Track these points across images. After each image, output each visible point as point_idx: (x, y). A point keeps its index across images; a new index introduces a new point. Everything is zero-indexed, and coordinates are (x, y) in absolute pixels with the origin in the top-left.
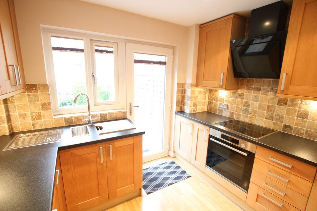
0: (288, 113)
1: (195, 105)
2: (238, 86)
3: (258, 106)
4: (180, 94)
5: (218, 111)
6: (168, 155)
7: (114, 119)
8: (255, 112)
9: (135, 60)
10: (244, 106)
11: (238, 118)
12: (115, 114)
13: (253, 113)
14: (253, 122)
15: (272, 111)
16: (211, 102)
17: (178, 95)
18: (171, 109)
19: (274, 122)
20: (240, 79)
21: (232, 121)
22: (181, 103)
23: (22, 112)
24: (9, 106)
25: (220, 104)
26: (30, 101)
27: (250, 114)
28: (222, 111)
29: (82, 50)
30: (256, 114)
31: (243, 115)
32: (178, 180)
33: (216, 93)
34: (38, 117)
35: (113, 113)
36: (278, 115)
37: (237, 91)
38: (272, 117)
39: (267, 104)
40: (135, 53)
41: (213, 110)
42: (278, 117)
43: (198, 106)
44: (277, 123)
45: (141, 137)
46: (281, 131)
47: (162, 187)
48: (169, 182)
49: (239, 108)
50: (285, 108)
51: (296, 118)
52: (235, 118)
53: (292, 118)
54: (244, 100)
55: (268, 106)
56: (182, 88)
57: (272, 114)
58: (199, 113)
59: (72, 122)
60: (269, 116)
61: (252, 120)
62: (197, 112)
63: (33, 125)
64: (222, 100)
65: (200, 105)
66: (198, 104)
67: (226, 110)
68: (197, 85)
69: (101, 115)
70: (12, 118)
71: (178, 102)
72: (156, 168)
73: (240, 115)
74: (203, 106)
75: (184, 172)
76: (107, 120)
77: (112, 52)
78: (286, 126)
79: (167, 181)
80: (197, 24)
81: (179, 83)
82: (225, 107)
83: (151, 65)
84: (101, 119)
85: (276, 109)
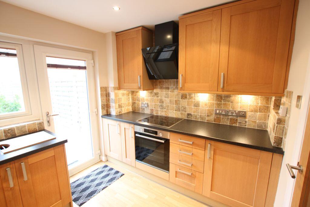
0: (188, 105)
1: (120, 106)
2: (153, 87)
3: (169, 102)
4: (105, 98)
5: (141, 110)
6: (100, 160)
7: (26, 133)
8: (168, 106)
9: (48, 64)
10: (160, 102)
11: (157, 113)
12: (27, 128)
13: (166, 108)
14: (168, 115)
15: (179, 104)
16: (134, 103)
17: (102, 99)
18: (97, 113)
19: (181, 113)
20: (154, 80)
21: (152, 117)
22: (106, 106)
25: (142, 103)
27: (165, 108)
28: (144, 109)
30: (169, 108)
31: (160, 111)
32: (112, 181)
33: (138, 94)
35: (24, 126)
36: (183, 107)
37: (153, 91)
38: (179, 109)
39: (175, 99)
40: (47, 56)
41: (137, 109)
42: (183, 108)
43: (123, 107)
44: (183, 113)
45: (64, 146)
46: (186, 119)
47: (96, 194)
48: (103, 186)
49: (157, 105)
50: (186, 100)
51: (193, 107)
52: (155, 114)
53: (191, 108)
54: (159, 98)
55: (176, 101)
56: (106, 92)
57: (179, 106)
58: (125, 114)
60: (177, 109)
61: (166, 113)
62: (123, 113)
64: (143, 100)
65: (124, 106)
66: (123, 105)
67: (148, 108)
68: (119, 88)
69: (5, 131)
71: (103, 106)
72: (88, 177)
73: (158, 110)
74: (128, 107)
75: (117, 172)
76: (15, 135)
77: (15, 55)
78: (188, 114)
79: (100, 186)
80: (113, 32)
81: (102, 87)
82: (146, 106)
83: (69, 70)
84: (6, 136)
85: (181, 102)
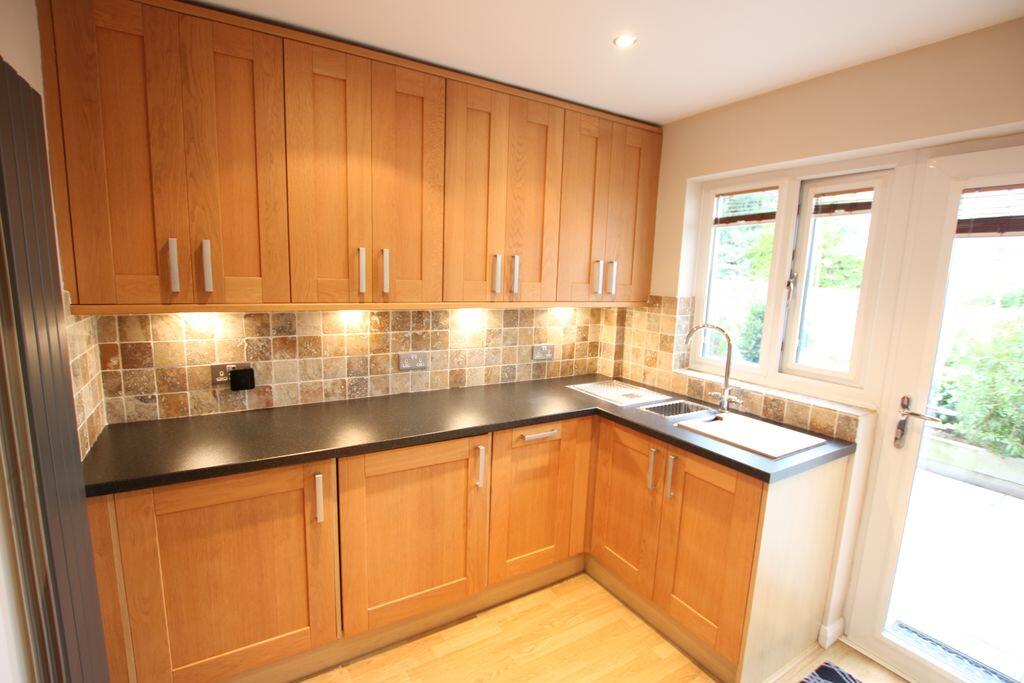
7: (805, 427)
9: (960, 222)
12: (810, 413)
23: (636, 347)
24: (626, 331)
26: (649, 329)
29: (770, 216)
34: (652, 361)
35: (805, 407)
40: (966, 191)
45: (764, 489)
59: (700, 393)
63: (644, 374)
69: (767, 401)
70: (625, 353)
76: (782, 420)
77: (866, 206)
84: (765, 411)
